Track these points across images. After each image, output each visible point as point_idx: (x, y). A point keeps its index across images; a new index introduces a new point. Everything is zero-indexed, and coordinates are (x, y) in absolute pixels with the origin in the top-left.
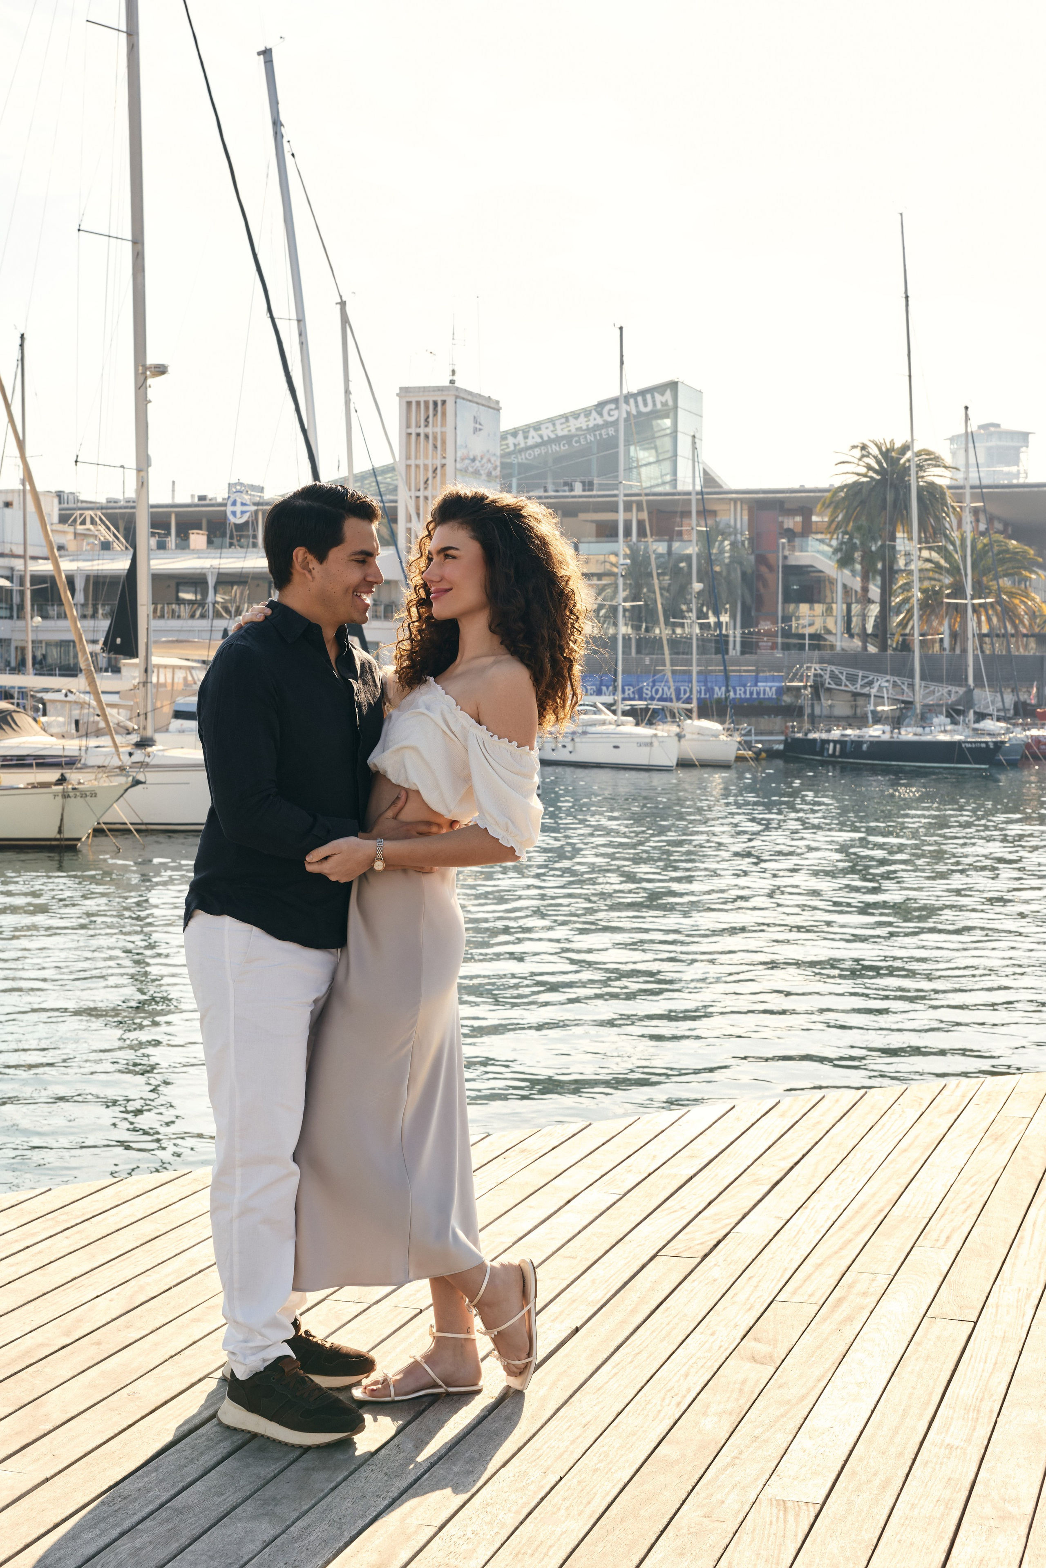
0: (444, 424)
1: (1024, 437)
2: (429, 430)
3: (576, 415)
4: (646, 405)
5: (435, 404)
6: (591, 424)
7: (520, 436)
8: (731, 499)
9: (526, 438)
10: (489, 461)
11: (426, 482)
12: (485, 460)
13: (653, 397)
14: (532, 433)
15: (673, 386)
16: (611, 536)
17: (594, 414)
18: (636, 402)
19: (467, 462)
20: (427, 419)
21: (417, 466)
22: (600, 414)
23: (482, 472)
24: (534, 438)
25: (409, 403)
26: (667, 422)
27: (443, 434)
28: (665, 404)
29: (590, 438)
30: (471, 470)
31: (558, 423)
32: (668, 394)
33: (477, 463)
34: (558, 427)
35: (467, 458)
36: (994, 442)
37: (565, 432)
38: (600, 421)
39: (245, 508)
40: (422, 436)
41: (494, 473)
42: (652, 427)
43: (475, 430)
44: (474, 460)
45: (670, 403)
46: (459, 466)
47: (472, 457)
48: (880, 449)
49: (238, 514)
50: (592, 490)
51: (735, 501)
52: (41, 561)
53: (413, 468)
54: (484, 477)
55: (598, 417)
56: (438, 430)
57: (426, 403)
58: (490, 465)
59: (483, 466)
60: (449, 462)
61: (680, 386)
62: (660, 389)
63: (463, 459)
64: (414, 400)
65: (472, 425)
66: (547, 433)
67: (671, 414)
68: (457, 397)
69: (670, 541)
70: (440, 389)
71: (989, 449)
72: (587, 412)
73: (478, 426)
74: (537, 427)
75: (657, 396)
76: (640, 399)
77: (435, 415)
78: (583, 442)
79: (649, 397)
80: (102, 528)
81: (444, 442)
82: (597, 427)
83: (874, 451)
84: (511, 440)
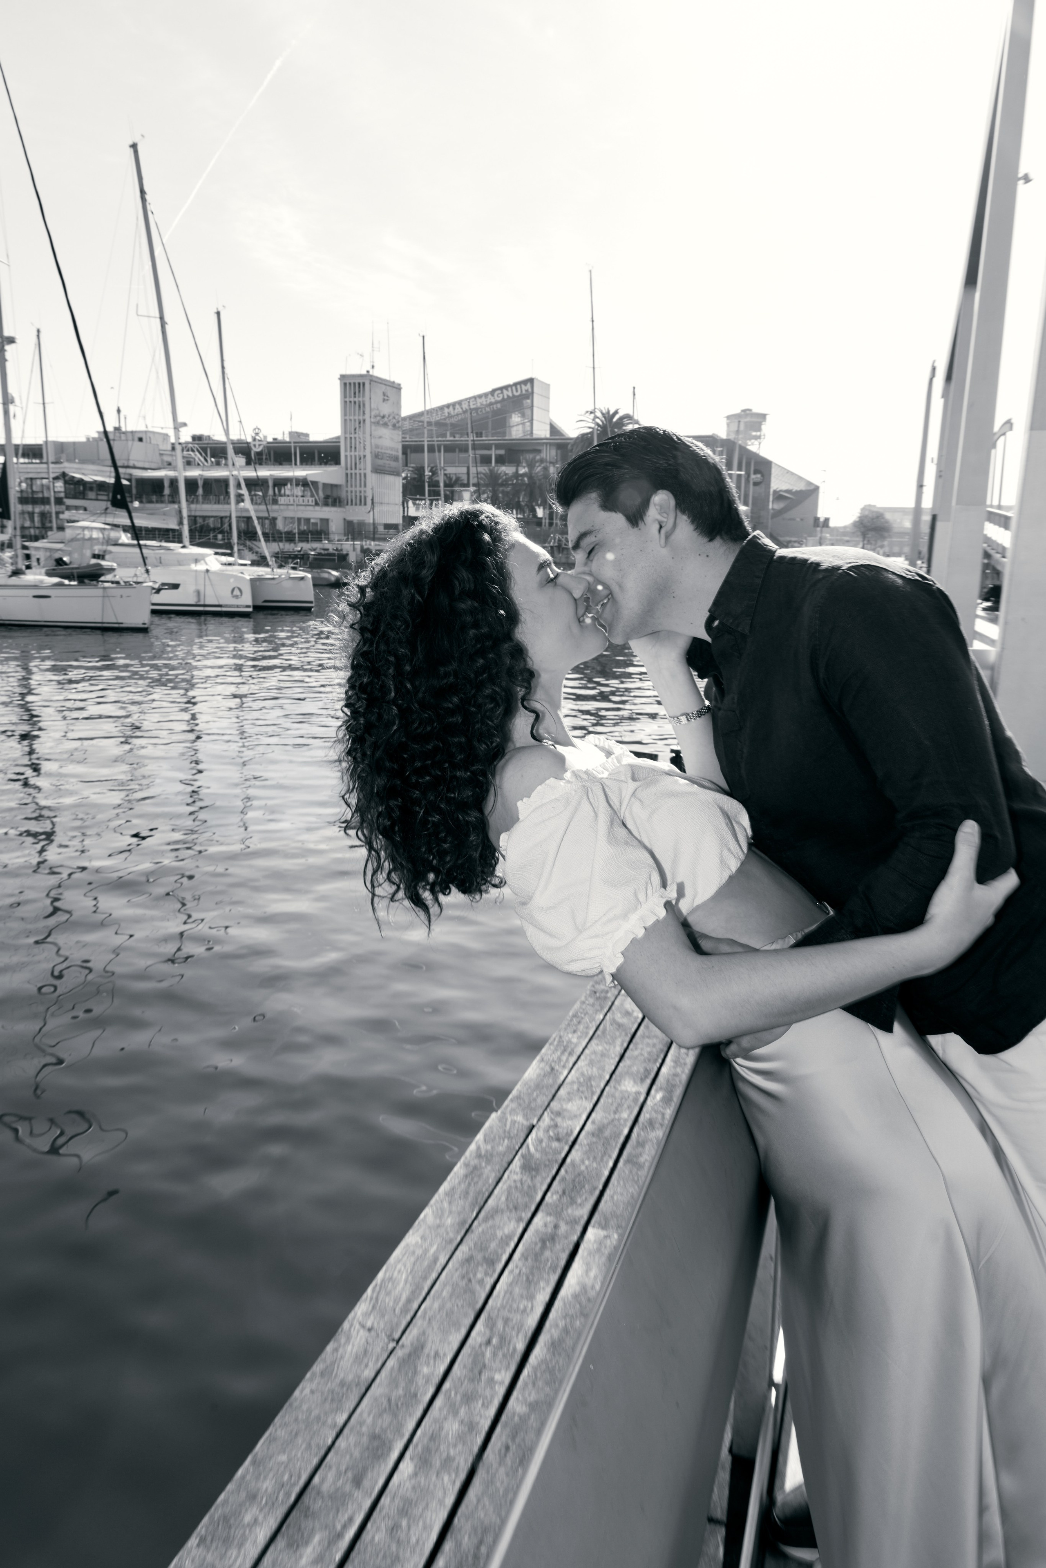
0: (364, 396)
1: (763, 417)
2: (356, 399)
3: (480, 396)
4: (517, 391)
5: (359, 384)
6: (488, 402)
7: (451, 408)
8: (544, 443)
9: (454, 409)
10: (394, 418)
11: (355, 429)
12: (391, 418)
13: (521, 388)
14: (457, 406)
15: (531, 381)
16: (487, 463)
17: (490, 396)
18: (512, 390)
19: (378, 418)
20: (355, 393)
21: (351, 420)
22: (493, 395)
23: (389, 424)
24: (458, 409)
25: (345, 384)
26: (529, 401)
27: (363, 401)
28: (527, 391)
29: (488, 409)
30: (381, 422)
31: (471, 401)
32: (529, 386)
33: (386, 419)
34: (471, 404)
35: (379, 415)
36: (748, 419)
37: (474, 406)
38: (493, 400)
39: (260, 443)
40: (353, 403)
41: (397, 425)
42: (523, 404)
43: (384, 400)
44: (383, 417)
45: (530, 390)
46: (373, 420)
47: (382, 415)
48: (603, 414)
49: (257, 446)
50: (481, 437)
51: (546, 444)
52: (149, 471)
53: (348, 421)
54: (390, 427)
55: (492, 398)
56: (361, 399)
57: (355, 384)
58: (394, 421)
59: (390, 421)
60: (367, 417)
61: (535, 382)
62: (525, 382)
63: (375, 417)
64: (348, 382)
65: (382, 397)
66: (465, 406)
67: (531, 397)
68: (371, 381)
69: (518, 466)
70: (361, 376)
71: (746, 423)
72: (486, 395)
73: (386, 398)
74: (460, 403)
75: (523, 387)
76: (514, 388)
77: (359, 391)
78: (484, 411)
79: (518, 387)
80: (197, 453)
81: (364, 405)
82: (491, 404)
83: (599, 414)
84: (446, 410)
